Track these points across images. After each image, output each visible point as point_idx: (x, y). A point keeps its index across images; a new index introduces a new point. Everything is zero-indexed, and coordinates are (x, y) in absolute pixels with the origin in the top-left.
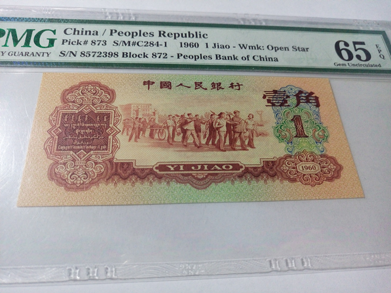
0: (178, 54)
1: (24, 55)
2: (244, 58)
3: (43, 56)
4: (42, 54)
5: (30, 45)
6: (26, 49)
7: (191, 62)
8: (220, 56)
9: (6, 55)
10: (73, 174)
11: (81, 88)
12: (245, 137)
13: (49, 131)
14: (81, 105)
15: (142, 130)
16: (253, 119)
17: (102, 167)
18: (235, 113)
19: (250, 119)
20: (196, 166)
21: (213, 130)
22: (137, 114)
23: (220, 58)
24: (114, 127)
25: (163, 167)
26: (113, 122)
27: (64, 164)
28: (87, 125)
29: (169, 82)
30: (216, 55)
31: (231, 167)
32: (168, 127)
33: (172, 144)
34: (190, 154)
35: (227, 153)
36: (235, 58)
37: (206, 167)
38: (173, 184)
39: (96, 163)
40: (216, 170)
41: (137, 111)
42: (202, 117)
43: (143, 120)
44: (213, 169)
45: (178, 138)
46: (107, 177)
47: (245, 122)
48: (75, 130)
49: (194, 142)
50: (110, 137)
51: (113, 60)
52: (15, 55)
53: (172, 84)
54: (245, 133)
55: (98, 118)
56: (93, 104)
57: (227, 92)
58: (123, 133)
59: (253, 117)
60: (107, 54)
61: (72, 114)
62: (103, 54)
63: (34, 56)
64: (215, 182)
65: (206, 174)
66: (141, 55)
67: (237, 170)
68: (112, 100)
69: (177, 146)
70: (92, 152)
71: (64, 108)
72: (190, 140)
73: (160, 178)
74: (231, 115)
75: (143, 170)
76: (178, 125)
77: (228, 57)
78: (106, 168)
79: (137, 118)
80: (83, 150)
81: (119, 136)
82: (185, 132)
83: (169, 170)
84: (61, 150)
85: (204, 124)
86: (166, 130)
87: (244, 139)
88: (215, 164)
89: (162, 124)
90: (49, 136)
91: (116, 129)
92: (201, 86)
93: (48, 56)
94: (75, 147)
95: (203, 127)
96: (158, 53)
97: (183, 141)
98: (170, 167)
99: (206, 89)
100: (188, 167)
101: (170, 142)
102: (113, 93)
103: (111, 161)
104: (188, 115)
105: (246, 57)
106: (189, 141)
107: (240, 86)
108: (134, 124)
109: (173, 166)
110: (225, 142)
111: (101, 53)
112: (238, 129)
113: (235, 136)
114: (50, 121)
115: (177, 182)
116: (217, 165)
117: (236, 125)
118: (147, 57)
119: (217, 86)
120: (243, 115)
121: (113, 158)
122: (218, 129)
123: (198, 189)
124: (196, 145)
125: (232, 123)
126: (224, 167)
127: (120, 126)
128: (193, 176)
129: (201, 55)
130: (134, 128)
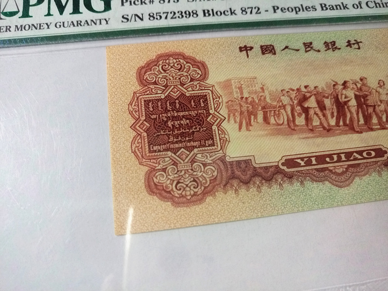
0: (274, 7)
1: (76, 24)
2: (356, 6)
3: (100, 23)
4: (98, 22)
5: (81, 11)
6: (76, 17)
7: (292, 16)
8: (325, 5)
9: (52, 27)
10: (178, 183)
11: (161, 62)
12: (381, 111)
13: (133, 127)
14: (166, 86)
15: (252, 114)
16: (385, 86)
17: (214, 169)
18: (361, 80)
19: (381, 87)
20: (330, 156)
21: (341, 106)
22: (242, 93)
23: (327, 9)
24: (216, 113)
25: (291, 162)
26: (213, 107)
27: (164, 170)
28: (181, 114)
29: (271, 45)
30: (321, 5)
31: (373, 154)
32: (284, 107)
33: (294, 130)
34: (320, 140)
35: (364, 134)
36: (345, 7)
37: (343, 156)
38: (308, 184)
39: (205, 165)
40: (356, 159)
41: (240, 88)
42: (323, 88)
43: (250, 99)
44: (352, 158)
45: (301, 121)
46: (224, 183)
47: (377, 91)
48: (167, 122)
49: (321, 123)
50: (214, 127)
51: (192, 21)
52: (64, 26)
53: (276, 48)
54: (379, 106)
55: (193, 104)
56: (182, 84)
57: (346, 53)
58: (229, 120)
59: (384, 85)
60: (184, 14)
61: (158, 100)
62: (177, 15)
63: (88, 24)
64: (358, 176)
65: (346, 166)
66: (227, 11)
67: (381, 157)
68: (205, 76)
69: (302, 131)
70: (196, 150)
71: (144, 93)
72: (316, 122)
73: (290, 177)
74: (357, 84)
75: (266, 168)
76: (296, 102)
77: (336, 6)
78: (220, 171)
79: (242, 98)
80: (184, 148)
81: (225, 125)
82: (306, 110)
83: (299, 165)
84: (155, 151)
85: (327, 98)
86: (283, 111)
87: (380, 115)
88: (353, 152)
89: (275, 103)
90: (134, 134)
91: (219, 115)
92: (312, 48)
93: (107, 23)
94: (172, 146)
95: (328, 102)
96: (248, 8)
97: (307, 125)
98: (299, 161)
99: (319, 51)
100: (321, 159)
101: (291, 128)
102: (204, 66)
103: (222, 160)
104: (306, 87)
105: (357, 3)
106: (314, 124)
107: (360, 44)
108: (241, 106)
109: (302, 159)
110: (359, 121)
111: (175, 13)
112: (371, 101)
113: (369, 111)
114: (131, 113)
115: (313, 180)
116: (357, 152)
117: (367, 96)
118: (235, 14)
119: (331, 46)
120: (372, 83)
121: (225, 156)
122: (346, 103)
123: (340, 187)
124: (324, 128)
125: (361, 94)
126: (365, 154)
127: (224, 112)
128: (331, 171)
129: (302, 5)
130: (241, 113)
